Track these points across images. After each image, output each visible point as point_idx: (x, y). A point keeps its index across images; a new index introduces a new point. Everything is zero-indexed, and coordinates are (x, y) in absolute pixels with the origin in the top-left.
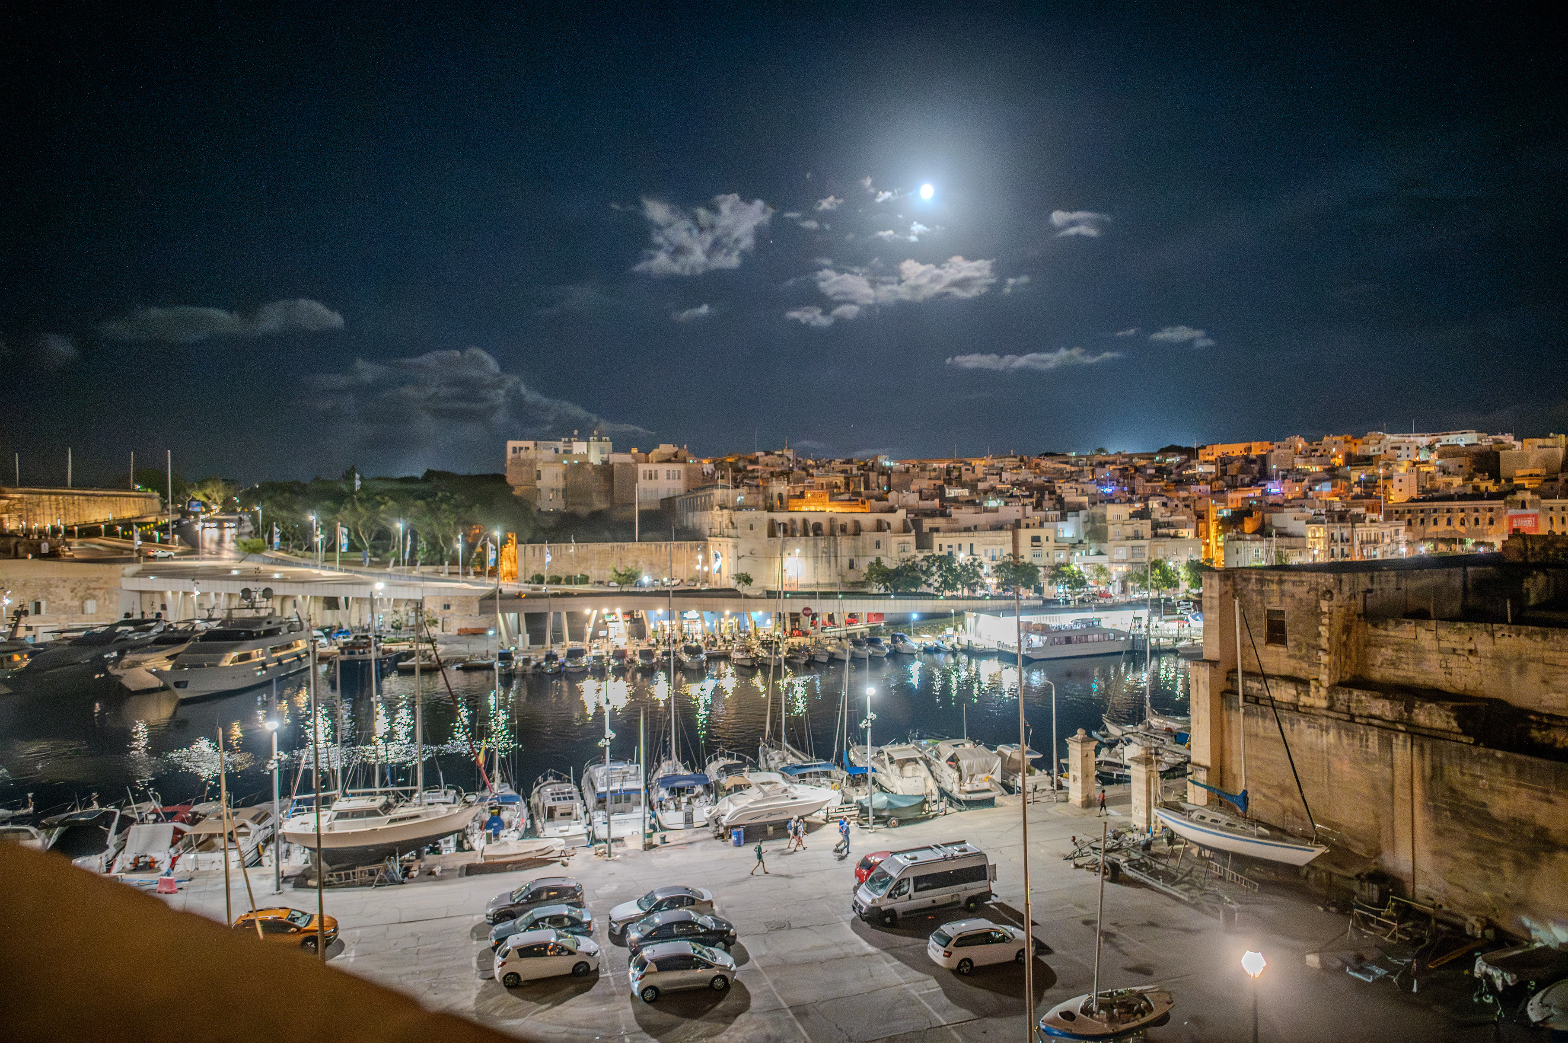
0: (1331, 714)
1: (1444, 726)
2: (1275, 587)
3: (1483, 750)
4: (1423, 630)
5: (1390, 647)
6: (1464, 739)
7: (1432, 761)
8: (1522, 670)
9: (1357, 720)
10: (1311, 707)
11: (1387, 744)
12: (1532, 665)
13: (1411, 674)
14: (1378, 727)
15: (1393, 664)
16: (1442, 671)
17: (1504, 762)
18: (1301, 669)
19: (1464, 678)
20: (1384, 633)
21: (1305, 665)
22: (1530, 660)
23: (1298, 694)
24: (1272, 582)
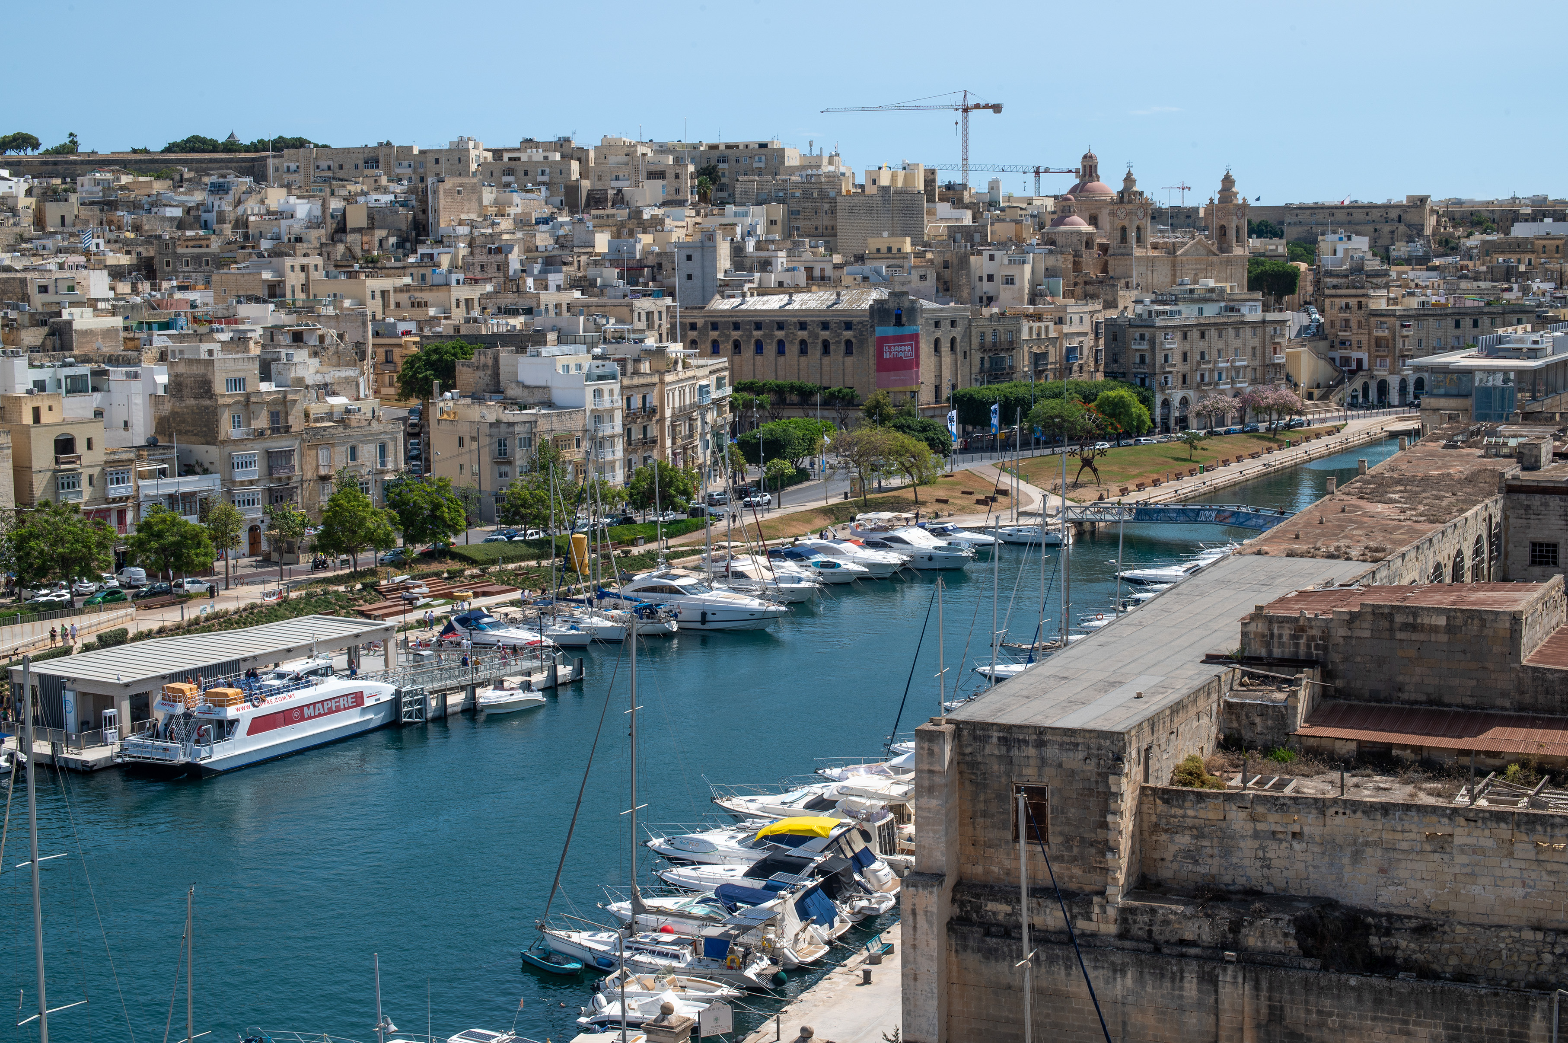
0: (1128, 944)
1: (1281, 947)
2: (1031, 751)
3: (1334, 977)
4: (1234, 808)
5: (1187, 832)
6: (1308, 965)
7: (1270, 999)
8: (1357, 856)
9: (1165, 951)
10: (1094, 935)
11: (1209, 980)
12: (1369, 851)
13: (1214, 871)
14: (1197, 957)
15: (1192, 858)
16: (1258, 864)
17: (1358, 990)
18: (1071, 877)
19: (1285, 872)
20: (1180, 812)
21: (1076, 871)
22: (1367, 844)
23: (1074, 917)
24: (1026, 743)
